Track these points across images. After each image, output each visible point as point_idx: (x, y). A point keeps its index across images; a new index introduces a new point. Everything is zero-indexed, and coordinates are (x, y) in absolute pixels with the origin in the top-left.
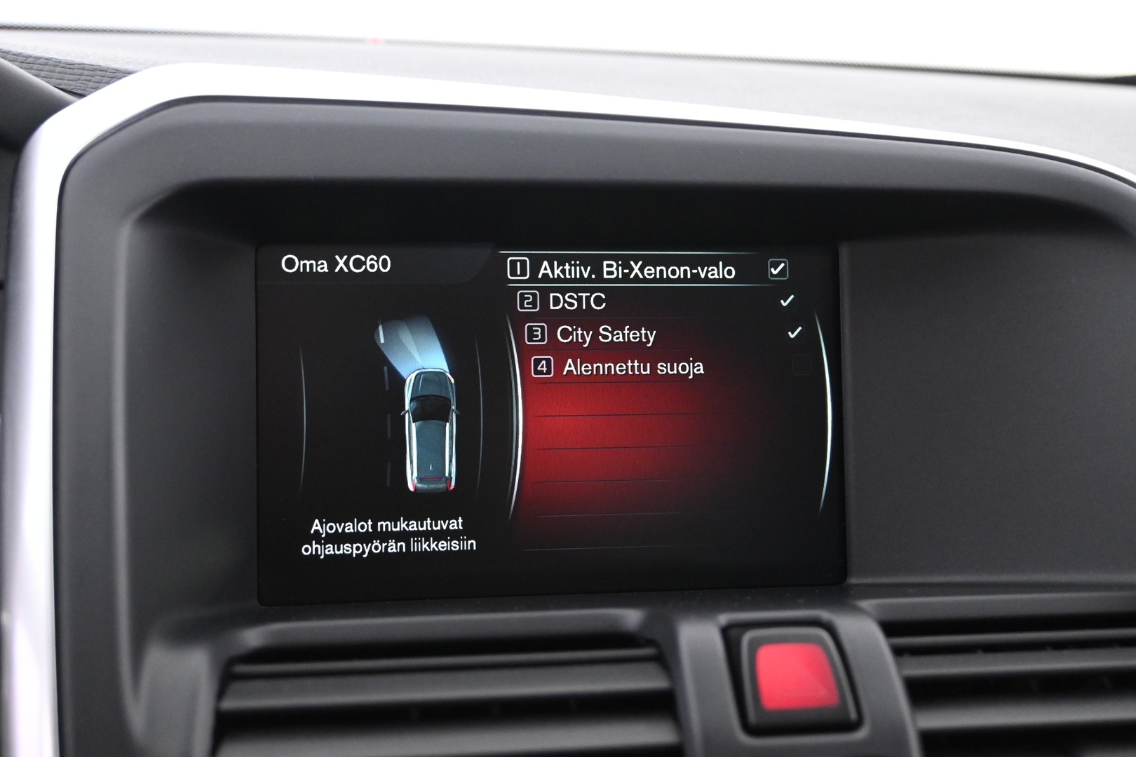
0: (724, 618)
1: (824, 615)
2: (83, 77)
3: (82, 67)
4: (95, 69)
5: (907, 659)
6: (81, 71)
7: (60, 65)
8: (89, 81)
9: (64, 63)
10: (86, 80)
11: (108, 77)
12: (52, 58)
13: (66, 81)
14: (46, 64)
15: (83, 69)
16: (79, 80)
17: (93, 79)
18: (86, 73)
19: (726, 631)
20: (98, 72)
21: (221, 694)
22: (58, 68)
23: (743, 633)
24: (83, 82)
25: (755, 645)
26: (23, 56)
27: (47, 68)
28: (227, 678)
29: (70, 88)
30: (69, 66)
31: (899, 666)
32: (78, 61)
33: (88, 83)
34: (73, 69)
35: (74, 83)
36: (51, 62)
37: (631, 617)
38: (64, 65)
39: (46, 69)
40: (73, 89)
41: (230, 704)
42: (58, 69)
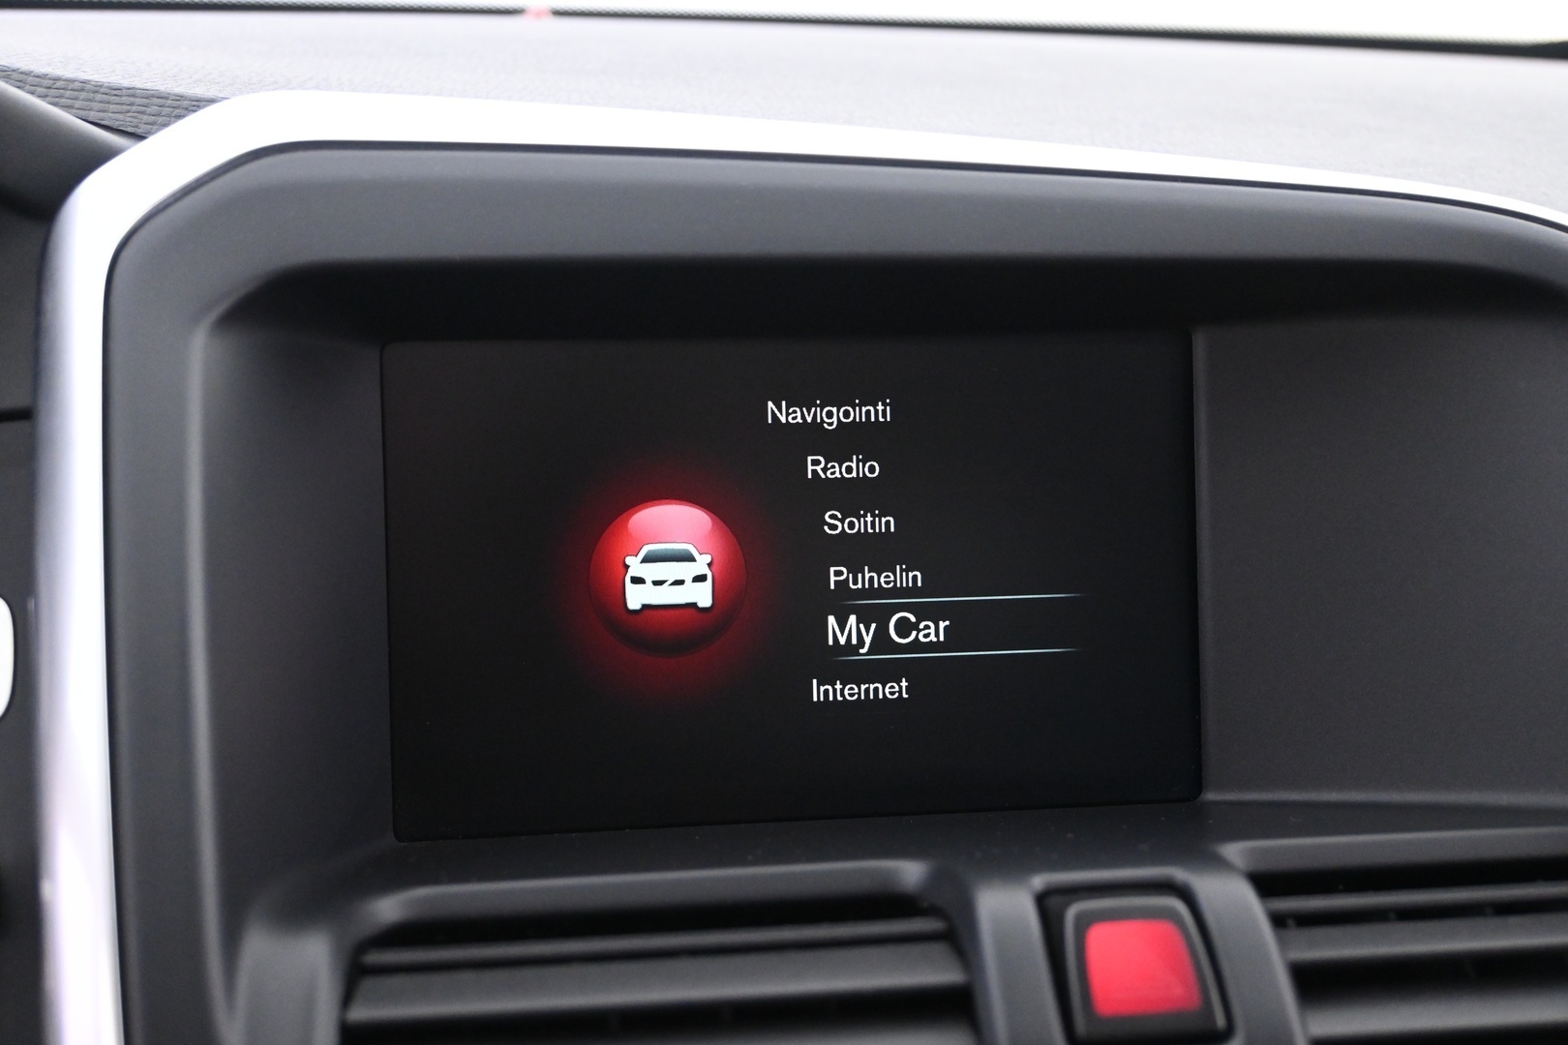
0: (1039, 881)
1: (1179, 874)
2: (134, 108)
3: (132, 92)
4: (150, 96)
5: (1294, 933)
6: (132, 99)
7: (102, 90)
8: (143, 113)
9: (107, 87)
10: (138, 112)
11: (168, 107)
12: (89, 81)
13: (110, 115)
14: (82, 90)
15: (133, 96)
16: (128, 112)
17: (148, 110)
18: (138, 101)
19: (1042, 899)
20: (156, 100)
21: (347, 999)
22: (99, 95)
23: (1068, 905)
24: (135, 114)
25: (1084, 923)
26: (50, 79)
27: (83, 95)
28: (355, 973)
29: (115, 124)
30: (115, 92)
31: (1283, 944)
32: (126, 83)
33: (141, 116)
34: (121, 96)
35: (121, 116)
36: (88, 87)
37: (910, 872)
38: (108, 91)
39: (82, 97)
40: (120, 125)
41: (360, 1013)
42: (99, 97)
